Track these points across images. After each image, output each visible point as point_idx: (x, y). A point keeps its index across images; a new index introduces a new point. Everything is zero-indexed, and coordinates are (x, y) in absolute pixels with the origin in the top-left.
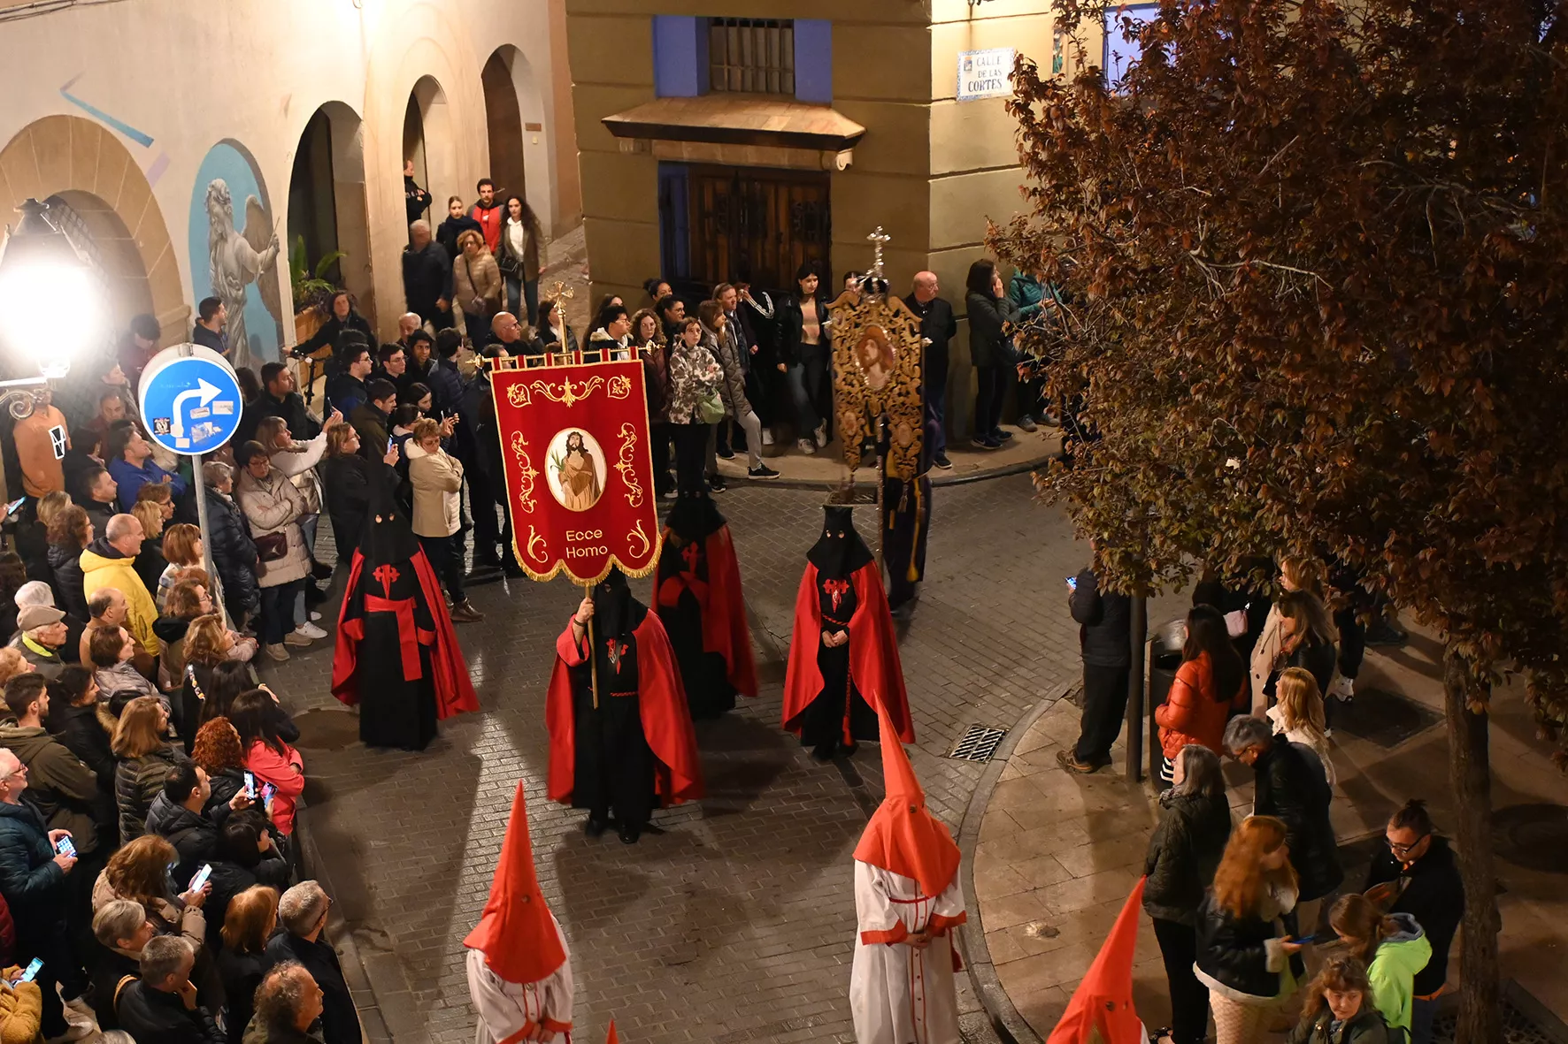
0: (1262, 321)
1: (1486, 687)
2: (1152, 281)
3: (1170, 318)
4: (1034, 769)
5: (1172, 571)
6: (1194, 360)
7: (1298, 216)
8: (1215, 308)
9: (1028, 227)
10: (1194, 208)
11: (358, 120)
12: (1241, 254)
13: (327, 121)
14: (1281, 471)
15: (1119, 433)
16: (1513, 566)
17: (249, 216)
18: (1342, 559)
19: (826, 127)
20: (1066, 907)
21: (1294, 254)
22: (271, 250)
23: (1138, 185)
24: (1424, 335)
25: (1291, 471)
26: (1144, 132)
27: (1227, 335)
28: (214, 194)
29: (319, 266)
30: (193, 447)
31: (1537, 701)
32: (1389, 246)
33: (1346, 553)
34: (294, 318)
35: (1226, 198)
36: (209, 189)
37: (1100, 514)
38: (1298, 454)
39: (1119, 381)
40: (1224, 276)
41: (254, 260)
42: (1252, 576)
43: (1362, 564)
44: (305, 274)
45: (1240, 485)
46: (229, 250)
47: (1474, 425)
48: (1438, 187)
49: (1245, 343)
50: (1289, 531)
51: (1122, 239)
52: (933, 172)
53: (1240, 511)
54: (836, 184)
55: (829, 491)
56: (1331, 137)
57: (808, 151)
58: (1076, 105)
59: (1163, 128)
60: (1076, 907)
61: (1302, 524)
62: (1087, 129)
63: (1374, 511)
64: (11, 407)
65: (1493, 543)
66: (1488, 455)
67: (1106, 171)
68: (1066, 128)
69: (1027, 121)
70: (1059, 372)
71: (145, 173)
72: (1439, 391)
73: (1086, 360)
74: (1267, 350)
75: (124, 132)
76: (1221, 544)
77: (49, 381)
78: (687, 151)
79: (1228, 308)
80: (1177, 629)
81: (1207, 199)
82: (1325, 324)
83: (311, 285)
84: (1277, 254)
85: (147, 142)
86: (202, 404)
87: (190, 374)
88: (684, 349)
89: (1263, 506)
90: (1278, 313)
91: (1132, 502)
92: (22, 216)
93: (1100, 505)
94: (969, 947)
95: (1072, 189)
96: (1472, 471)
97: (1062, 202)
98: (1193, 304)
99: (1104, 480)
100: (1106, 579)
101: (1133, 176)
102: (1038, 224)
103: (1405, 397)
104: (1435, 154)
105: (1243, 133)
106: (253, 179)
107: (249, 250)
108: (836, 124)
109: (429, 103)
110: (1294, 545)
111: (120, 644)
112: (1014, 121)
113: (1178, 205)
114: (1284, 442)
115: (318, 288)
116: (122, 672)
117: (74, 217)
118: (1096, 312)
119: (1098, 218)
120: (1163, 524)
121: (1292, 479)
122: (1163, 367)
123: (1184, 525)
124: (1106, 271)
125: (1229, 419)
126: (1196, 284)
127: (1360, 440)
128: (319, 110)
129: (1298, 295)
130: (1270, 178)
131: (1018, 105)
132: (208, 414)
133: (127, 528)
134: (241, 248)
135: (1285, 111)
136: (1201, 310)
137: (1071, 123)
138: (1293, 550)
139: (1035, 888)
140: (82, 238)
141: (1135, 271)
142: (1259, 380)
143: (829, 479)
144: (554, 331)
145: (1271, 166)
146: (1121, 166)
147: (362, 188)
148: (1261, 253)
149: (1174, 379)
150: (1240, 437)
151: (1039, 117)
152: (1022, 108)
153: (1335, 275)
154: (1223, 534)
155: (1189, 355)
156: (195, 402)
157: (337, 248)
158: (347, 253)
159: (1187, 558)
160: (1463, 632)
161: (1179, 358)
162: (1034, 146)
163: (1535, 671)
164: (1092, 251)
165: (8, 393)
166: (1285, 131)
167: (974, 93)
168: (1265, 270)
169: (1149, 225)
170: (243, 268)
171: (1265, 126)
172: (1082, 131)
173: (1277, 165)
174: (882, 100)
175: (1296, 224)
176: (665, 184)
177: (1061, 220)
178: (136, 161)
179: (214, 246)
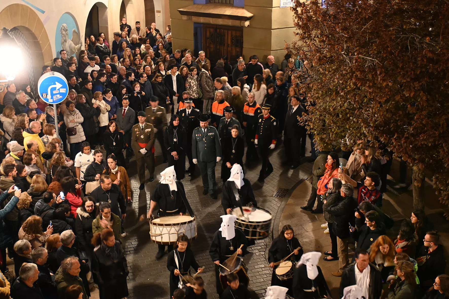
0: (361, 74)
2: (331, 60)
3: (336, 70)
4: (297, 200)
6: (342, 84)
7: (372, 43)
8: (348, 69)
9: (297, 44)
10: (343, 40)
11: (106, 8)
12: (356, 54)
13: (97, 8)
16: (428, 145)
17: (73, 35)
18: (382, 141)
19: (242, 14)
21: (371, 54)
22: (80, 45)
23: (327, 33)
24: (406, 78)
26: (329, 18)
27: (351, 78)
28: (63, 28)
30: (54, 102)
32: (397, 52)
33: (383, 139)
35: (352, 37)
36: (62, 27)
38: (371, 111)
40: (351, 60)
41: (74, 48)
43: (387, 143)
45: (354, 119)
46: (67, 45)
47: (421, 104)
48: (411, 36)
49: (356, 80)
50: (368, 133)
51: (323, 49)
52: (273, 28)
53: (355, 127)
54: (245, 31)
56: (382, 21)
57: (237, 21)
58: (310, 9)
59: (335, 17)
61: (371, 131)
63: (392, 128)
66: (424, 113)
67: (317, 28)
68: (307, 16)
69: (296, 13)
70: (304, 86)
71: (42, 21)
72: (410, 95)
73: (312, 83)
75: (37, 9)
77: (9, 81)
78: (202, 20)
79: (352, 69)
81: (346, 38)
82: (379, 75)
84: (366, 54)
85: (43, 12)
86: (57, 89)
87: (53, 80)
89: (361, 126)
90: (366, 71)
95: (309, 33)
97: (306, 37)
98: (342, 67)
99: (317, 117)
101: (326, 30)
102: (300, 43)
103: (401, 96)
104: (412, 26)
105: (358, 19)
106: (75, 24)
107: (73, 45)
108: (245, 13)
109: (128, 4)
112: (293, 13)
113: (339, 39)
114: (367, 108)
116: (32, 167)
117: (21, 33)
118: (316, 69)
119: (316, 42)
120: (333, 130)
122: (333, 85)
123: (339, 131)
124: (318, 58)
125: (352, 101)
126: (344, 62)
128: (95, 4)
129: (372, 65)
130: (364, 32)
131: (294, 8)
132: (58, 92)
134: (71, 45)
135: (370, 13)
136: (345, 70)
137: (309, 14)
140: (23, 40)
141: (326, 57)
145: (365, 29)
146: (322, 27)
147: (107, 27)
148: (361, 54)
150: (355, 106)
151: (300, 12)
153: (382, 60)
155: (341, 82)
156: (54, 89)
161: (338, 83)
162: (298, 20)
164: (315, 51)
166: (370, 19)
167: (285, 6)
168: (363, 58)
169: (330, 44)
170: (71, 50)
171: (364, 17)
172: (312, 17)
173: (367, 28)
174: (258, 7)
175: (372, 45)
176: (196, 29)
177: (306, 42)
178: (40, 18)
179: (63, 43)
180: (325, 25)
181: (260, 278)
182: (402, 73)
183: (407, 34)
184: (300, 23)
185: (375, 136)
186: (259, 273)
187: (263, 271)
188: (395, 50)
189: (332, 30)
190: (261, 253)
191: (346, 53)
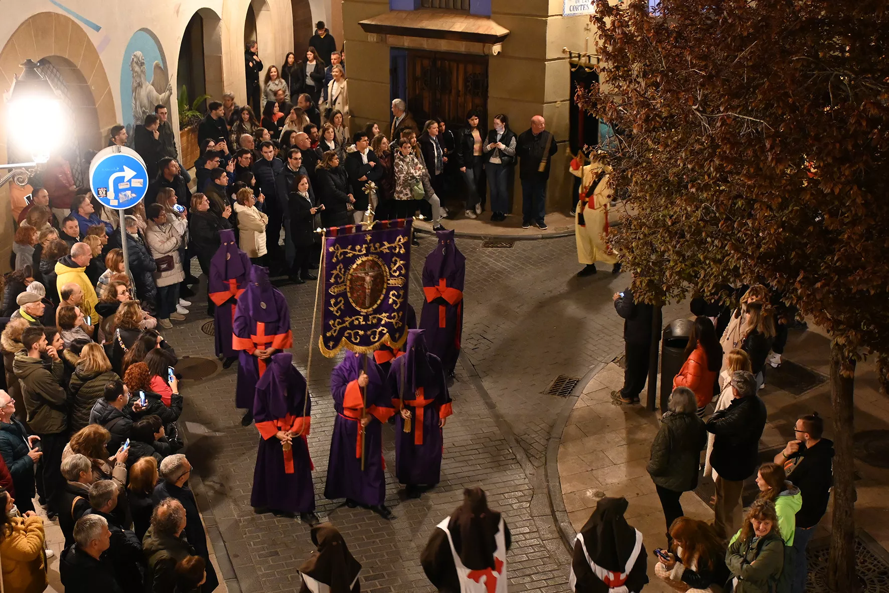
0: (732, 149)
1: (853, 363)
2: (670, 123)
3: (679, 145)
4: (595, 402)
5: (676, 291)
6: (693, 170)
7: (755, 88)
8: (706, 140)
9: (600, 91)
10: (695, 82)
11: (218, 19)
12: (722, 109)
13: (201, 19)
14: (740, 235)
15: (648, 210)
16: (870, 293)
17: (155, 74)
18: (772, 286)
19: (487, 29)
20: (609, 481)
21: (752, 110)
22: (167, 93)
23: (663, 67)
24: (825, 158)
25: (746, 235)
26: (668, 37)
27: (712, 156)
28: (135, 60)
29: (195, 102)
30: (120, 205)
31: (881, 371)
33: (774, 283)
34: (180, 132)
35: (714, 76)
36: (133, 57)
37: (635, 258)
38: (750, 225)
39: (649, 181)
40: (711, 121)
42: (721, 294)
44: (186, 107)
45: (716, 242)
46: (143, 92)
47: (851, 212)
48: (836, 73)
49: (722, 160)
50: (743, 269)
51: (654, 99)
52: (548, 56)
53: (716, 257)
54: (492, 63)
55: (483, 240)
56: (777, 42)
57: (476, 43)
58: (630, 19)
59: (679, 35)
60: (615, 481)
61: (751, 265)
62: (636, 34)
63: (792, 259)
64: (15, 179)
65: (858, 278)
66: (859, 229)
67: (645, 58)
68: (624, 33)
69: (601, 28)
70: (615, 175)
71: (96, 47)
72: (832, 191)
73: (631, 168)
74: (735, 165)
75: (84, 23)
76: (704, 277)
77: (38, 164)
78: (407, 42)
79: (713, 140)
80: (678, 324)
81: (703, 76)
82: (768, 151)
83: (189, 114)
84: (743, 109)
85: (98, 29)
86: (126, 180)
87: (119, 163)
88: (402, 157)
89: (729, 255)
90: (742, 143)
91: (654, 250)
92: (24, 68)
93: (637, 252)
94: (553, 502)
95: (626, 69)
96: (849, 237)
97: (620, 76)
98: (693, 137)
99: (639, 238)
100: (638, 294)
101: (661, 62)
102: (606, 88)
103: (812, 194)
104: (836, 53)
105: (726, 39)
106: (158, 51)
107: (155, 93)
108: (492, 28)
109: (260, 10)
110: (745, 278)
111: (75, 317)
112: (594, 28)
113: (686, 80)
114: (743, 218)
115: (194, 115)
116: (77, 332)
117: (54, 70)
118: (638, 141)
119: (641, 86)
120: (672, 264)
121: (747, 239)
122: (675, 173)
123: (683, 266)
124: (643, 117)
125: (711, 204)
126: (696, 126)
127: (786, 218)
128: (196, 12)
129: (753, 133)
130: (739, 66)
131: (597, 19)
132: (129, 186)
133: (81, 250)
134: (150, 92)
135: (751, 26)
136: (697, 141)
137: (626, 30)
138: (745, 280)
139: (592, 470)
140: (59, 83)
141: (660, 117)
142: (728, 182)
143: (482, 233)
144: (329, 144)
145: (740, 58)
146: (654, 56)
147: (220, 58)
148: (733, 109)
149: (681, 180)
150: (717, 215)
151: (608, 25)
152: (599, 20)
153: (776, 121)
154: (706, 270)
155: (690, 166)
156: (121, 179)
157: (205, 93)
158: (211, 96)
159: (685, 284)
160: (840, 330)
161: (684, 168)
162: (605, 43)
163: (881, 354)
164: (636, 105)
165: (14, 171)
166: (750, 38)
167: (573, 12)
168: (735, 119)
169: (670, 91)
170: (151, 103)
171: (739, 35)
172: (633, 35)
173: (744, 57)
174: (521, 15)
175: (754, 92)
176: (394, 61)
177: (619, 87)
178: (91, 40)
179: (135, 90)
180: (659, 52)
181: (521, 553)
182: (814, 148)
183: (826, 70)
184: (610, 48)
185: (758, 276)
186: (520, 543)
187: (526, 539)
188: (802, 103)
189: (675, 62)
190: (522, 506)
191: (702, 108)
